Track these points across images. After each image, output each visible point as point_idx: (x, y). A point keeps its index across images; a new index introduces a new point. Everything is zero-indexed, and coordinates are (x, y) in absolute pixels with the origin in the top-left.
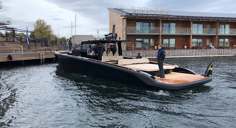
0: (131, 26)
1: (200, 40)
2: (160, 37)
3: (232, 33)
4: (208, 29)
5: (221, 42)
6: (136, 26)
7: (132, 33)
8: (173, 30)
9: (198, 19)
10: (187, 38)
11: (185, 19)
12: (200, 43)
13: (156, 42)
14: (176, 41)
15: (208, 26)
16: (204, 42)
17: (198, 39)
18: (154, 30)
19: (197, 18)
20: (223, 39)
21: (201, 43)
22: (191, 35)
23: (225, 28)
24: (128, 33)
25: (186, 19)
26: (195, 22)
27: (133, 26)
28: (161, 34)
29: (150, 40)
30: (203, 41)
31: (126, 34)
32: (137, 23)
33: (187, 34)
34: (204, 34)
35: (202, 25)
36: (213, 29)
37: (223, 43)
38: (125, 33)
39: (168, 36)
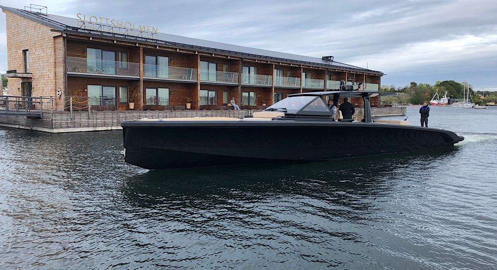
0: (75, 56)
1: (212, 94)
2: (142, 84)
3: (260, 83)
4: (224, 72)
5: (245, 97)
6: (86, 57)
7: (77, 72)
8: (164, 71)
9: (210, 54)
10: (191, 88)
11: (187, 50)
12: (212, 99)
13: (131, 95)
14: (170, 94)
15: (225, 67)
16: (219, 97)
17: (209, 92)
18: (126, 69)
19: (207, 51)
20: (248, 93)
21: (214, 99)
22: (199, 83)
23: (249, 73)
24: (70, 71)
25: (189, 51)
26: (204, 59)
27: (79, 56)
28: (142, 78)
29: (119, 89)
30: (217, 94)
31: (65, 73)
32: (89, 50)
33: (191, 80)
34: (219, 82)
35: (214, 65)
36: (232, 74)
37: (247, 99)
38: (60, 70)
39: (156, 82)
